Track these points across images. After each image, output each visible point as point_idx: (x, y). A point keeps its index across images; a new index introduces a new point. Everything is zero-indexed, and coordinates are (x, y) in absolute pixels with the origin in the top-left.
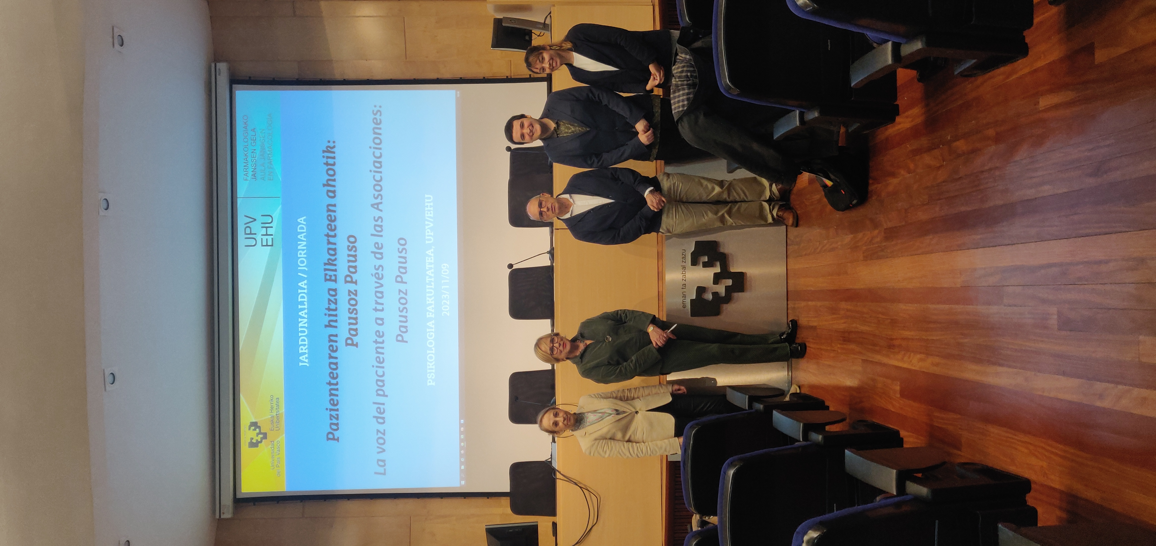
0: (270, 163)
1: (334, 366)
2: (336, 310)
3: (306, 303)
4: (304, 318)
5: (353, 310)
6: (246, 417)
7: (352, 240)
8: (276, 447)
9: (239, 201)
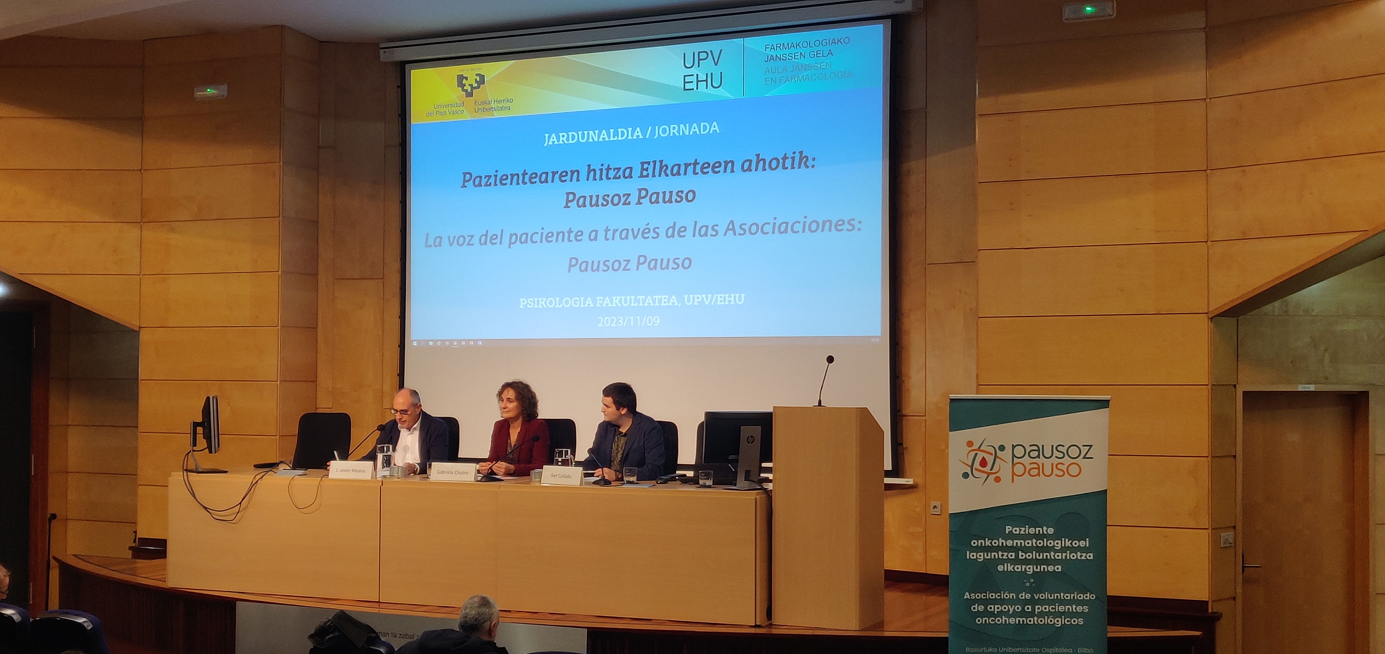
0: (787, 80)
1: (544, 178)
2: (608, 178)
3: (616, 139)
4: (599, 137)
5: (608, 200)
6: (491, 69)
7: (689, 196)
8: (458, 109)
9: (739, 41)
